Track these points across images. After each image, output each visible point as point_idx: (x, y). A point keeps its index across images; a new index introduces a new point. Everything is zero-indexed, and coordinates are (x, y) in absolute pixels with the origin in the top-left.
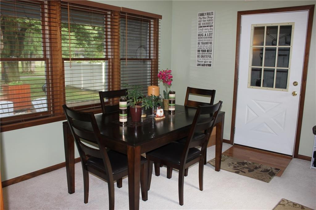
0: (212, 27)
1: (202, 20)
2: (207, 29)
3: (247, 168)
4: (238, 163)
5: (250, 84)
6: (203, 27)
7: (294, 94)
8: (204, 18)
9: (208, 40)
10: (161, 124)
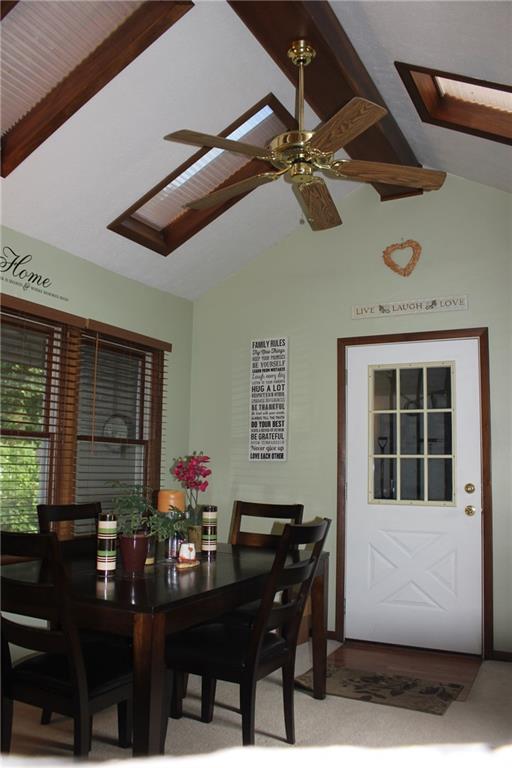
0: (282, 372)
1: (261, 355)
2: (271, 376)
3: (385, 688)
4: (363, 679)
5: (372, 495)
6: (264, 370)
7: (469, 511)
8: (264, 352)
9: (275, 400)
10: (190, 579)
